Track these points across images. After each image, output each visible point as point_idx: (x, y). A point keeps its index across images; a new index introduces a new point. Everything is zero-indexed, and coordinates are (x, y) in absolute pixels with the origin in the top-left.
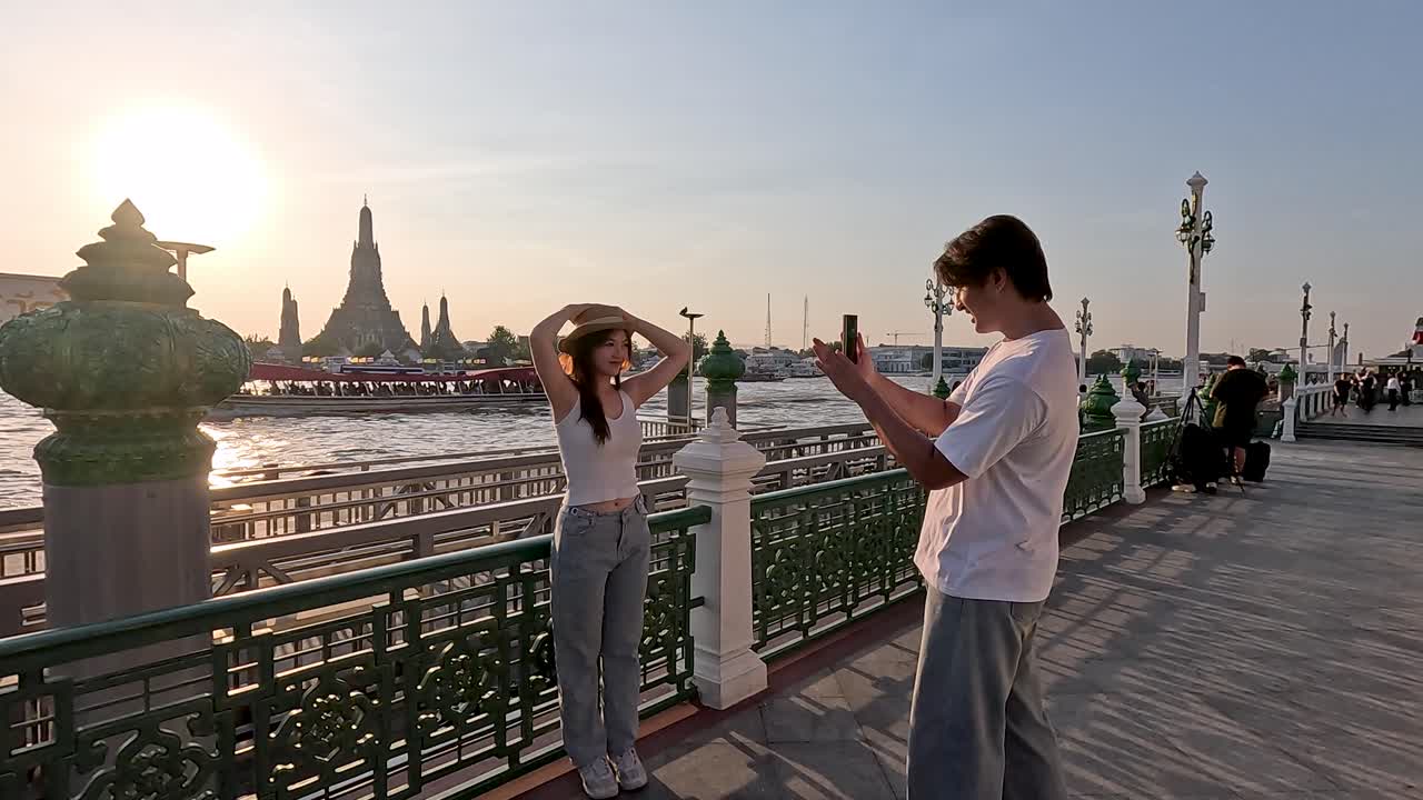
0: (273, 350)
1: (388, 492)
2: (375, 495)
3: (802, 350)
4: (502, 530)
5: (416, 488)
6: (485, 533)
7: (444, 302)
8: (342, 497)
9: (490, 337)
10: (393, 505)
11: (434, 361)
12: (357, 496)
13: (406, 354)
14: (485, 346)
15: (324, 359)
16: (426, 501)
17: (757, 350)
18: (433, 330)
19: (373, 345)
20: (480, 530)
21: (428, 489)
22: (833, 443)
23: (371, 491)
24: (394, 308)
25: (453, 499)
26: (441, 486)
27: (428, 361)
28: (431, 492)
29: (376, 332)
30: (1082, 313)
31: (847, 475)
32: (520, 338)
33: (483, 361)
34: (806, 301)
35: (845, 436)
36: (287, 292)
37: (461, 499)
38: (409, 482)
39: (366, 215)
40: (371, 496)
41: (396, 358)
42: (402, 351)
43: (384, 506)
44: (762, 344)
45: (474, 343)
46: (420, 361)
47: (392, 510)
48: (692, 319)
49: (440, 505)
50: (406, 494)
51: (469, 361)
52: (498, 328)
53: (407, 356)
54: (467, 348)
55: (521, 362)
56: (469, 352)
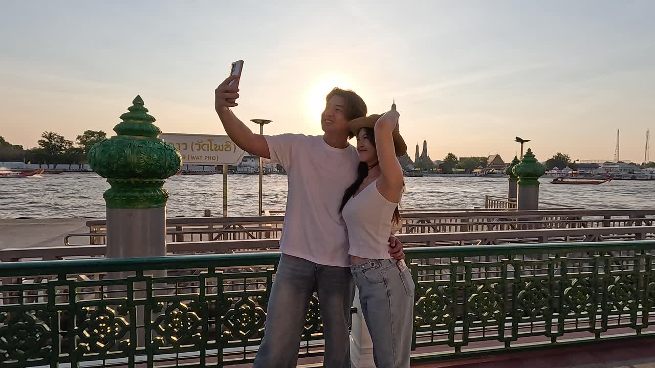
3: (643, 163)
7: (425, 143)
9: (445, 158)
11: (419, 169)
14: (443, 162)
17: (607, 163)
18: (420, 155)
22: (614, 221)
27: (416, 169)
28: (430, 224)
31: (599, 240)
32: (460, 158)
33: (441, 169)
34: (648, 132)
35: (627, 217)
42: (407, 165)
44: (612, 159)
45: (440, 161)
46: (413, 169)
48: (522, 143)
51: (435, 169)
52: (450, 154)
53: (408, 168)
54: (436, 164)
55: (459, 170)
56: (435, 165)
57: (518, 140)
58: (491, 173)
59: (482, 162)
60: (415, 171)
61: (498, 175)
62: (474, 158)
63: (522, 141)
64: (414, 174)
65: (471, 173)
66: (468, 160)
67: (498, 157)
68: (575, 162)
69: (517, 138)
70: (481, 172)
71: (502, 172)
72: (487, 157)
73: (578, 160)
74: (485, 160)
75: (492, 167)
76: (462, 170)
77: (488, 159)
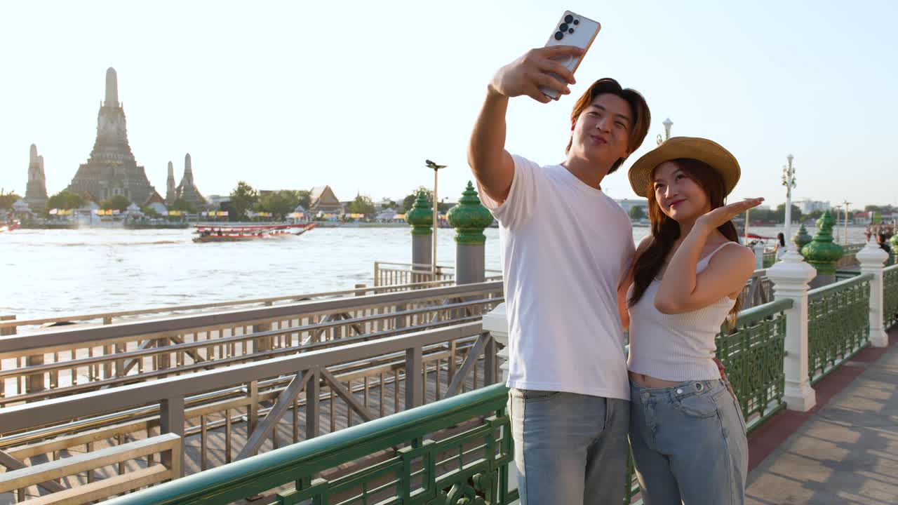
0: (19, 203)
1: (132, 347)
2: (118, 351)
4: (260, 390)
5: (163, 342)
6: (242, 393)
7: (188, 158)
8: (82, 354)
9: (233, 192)
10: (137, 359)
11: (179, 213)
12: (98, 352)
13: (151, 207)
14: (229, 200)
15: (70, 212)
16: (173, 355)
18: (177, 184)
19: (118, 198)
20: (236, 389)
21: (176, 343)
23: (113, 347)
24: (139, 164)
25: (202, 352)
26: (189, 339)
27: (173, 213)
28: (180, 346)
29: (121, 186)
30: (788, 167)
32: (262, 192)
33: (226, 213)
36: (33, 148)
37: (210, 353)
38: (156, 336)
39: (111, 75)
40: (113, 352)
41: (141, 211)
42: (149, 203)
43: (127, 363)
45: (218, 197)
46: (165, 213)
47: (136, 366)
48: (436, 170)
49: (189, 361)
50: (151, 349)
51: (211, 214)
52: (241, 184)
53: (153, 209)
54: (210, 201)
55: (261, 214)
56: (212, 205)
57: (430, 164)
58: (319, 219)
59: (303, 200)
60: (172, 218)
61: (332, 224)
62: (288, 193)
63: (437, 168)
64: (168, 223)
65: (284, 219)
66: (275, 194)
67: (328, 191)
68: (443, 201)
69: (428, 162)
70: (302, 218)
71: (338, 218)
72: (309, 190)
73: (447, 198)
74: (306, 196)
75: (319, 209)
76: (266, 215)
77: (310, 193)
